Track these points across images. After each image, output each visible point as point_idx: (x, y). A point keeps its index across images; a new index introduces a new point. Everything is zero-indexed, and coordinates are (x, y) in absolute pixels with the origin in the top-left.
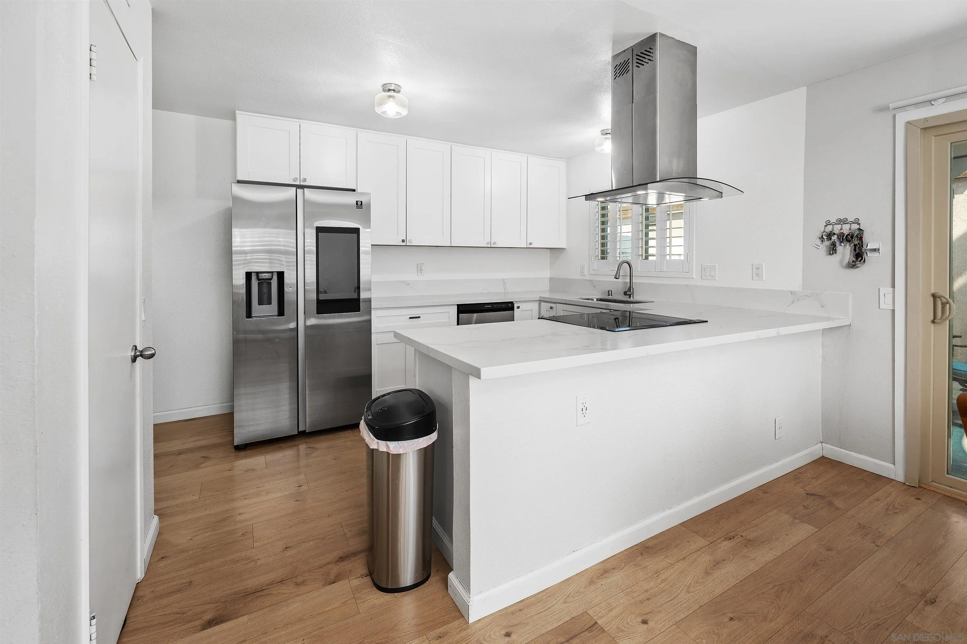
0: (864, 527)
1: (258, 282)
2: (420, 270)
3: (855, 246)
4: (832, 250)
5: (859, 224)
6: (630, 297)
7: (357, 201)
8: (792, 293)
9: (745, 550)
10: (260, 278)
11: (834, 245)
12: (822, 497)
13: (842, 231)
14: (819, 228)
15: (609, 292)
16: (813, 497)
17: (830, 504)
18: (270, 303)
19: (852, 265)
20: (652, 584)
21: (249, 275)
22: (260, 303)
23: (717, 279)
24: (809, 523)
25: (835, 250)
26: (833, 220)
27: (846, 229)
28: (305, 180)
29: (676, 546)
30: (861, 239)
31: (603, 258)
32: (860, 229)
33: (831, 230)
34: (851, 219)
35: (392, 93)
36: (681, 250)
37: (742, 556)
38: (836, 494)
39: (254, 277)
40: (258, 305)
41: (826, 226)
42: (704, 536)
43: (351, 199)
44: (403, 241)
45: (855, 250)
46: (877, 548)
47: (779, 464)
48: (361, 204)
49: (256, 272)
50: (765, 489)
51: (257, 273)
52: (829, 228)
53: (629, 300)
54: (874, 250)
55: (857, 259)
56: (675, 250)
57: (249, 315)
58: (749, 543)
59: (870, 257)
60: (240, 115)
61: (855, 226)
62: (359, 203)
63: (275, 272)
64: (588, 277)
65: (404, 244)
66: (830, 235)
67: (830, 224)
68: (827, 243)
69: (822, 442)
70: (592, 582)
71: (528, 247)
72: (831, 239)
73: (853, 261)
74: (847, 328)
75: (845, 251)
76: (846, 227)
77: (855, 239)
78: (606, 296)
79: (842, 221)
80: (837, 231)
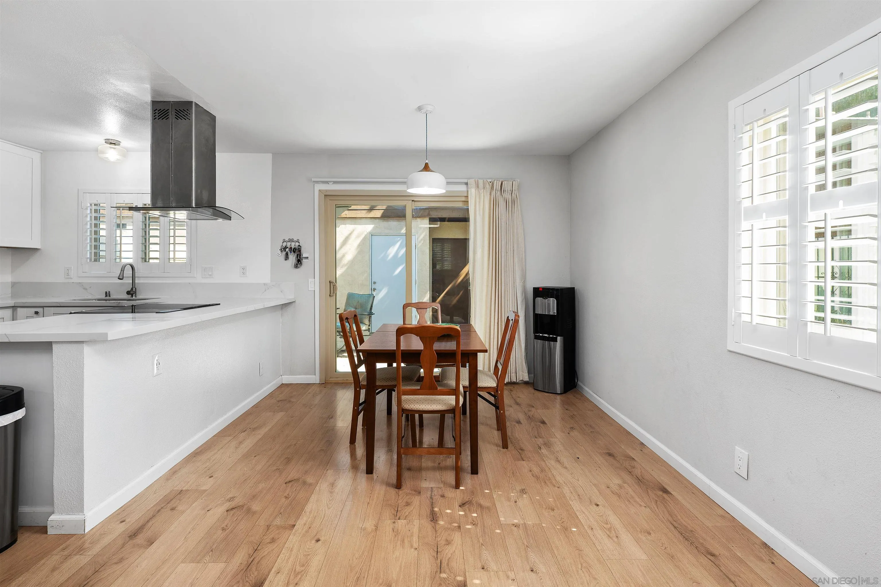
0: (305, 404)
3: (297, 255)
4: (287, 257)
5: (299, 243)
6: (132, 296)
8: (264, 284)
9: (254, 432)
11: (287, 254)
12: (286, 400)
13: (291, 246)
14: (279, 245)
15: (106, 293)
16: (281, 402)
17: (290, 401)
19: (296, 266)
20: (208, 464)
23: (214, 277)
24: (281, 411)
25: (288, 257)
26: (287, 239)
27: (293, 245)
29: (214, 446)
30: (300, 251)
31: (95, 260)
32: (299, 246)
33: (286, 245)
34: (295, 239)
36: (184, 255)
37: (253, 435)
38: (291, 397)
41: (283, 242)
42: (229, 436)
45: (297, 257)
46: (311, 409)
47: (262, 391)
50: (256, 406)
52: (284, 244)
53: (132, 299)
54: (307, 258)
55: (298, 263)
56: (178, 255)
58: (254, 429)
59: (304, 261)
61: (297, 244)
64: (76, 280)
66: (286, 247)
67: (285, 242)
68: (284, 253)
69: (281, 376)
70: (168, 479)
72: (286, 250)
73: (297, 264)
74: (294, 303)
75: (292, 258)
76: (293, 244)
77: (297, 251)
78: (103, 297)
79: (291, 240)
80: (289, 246)
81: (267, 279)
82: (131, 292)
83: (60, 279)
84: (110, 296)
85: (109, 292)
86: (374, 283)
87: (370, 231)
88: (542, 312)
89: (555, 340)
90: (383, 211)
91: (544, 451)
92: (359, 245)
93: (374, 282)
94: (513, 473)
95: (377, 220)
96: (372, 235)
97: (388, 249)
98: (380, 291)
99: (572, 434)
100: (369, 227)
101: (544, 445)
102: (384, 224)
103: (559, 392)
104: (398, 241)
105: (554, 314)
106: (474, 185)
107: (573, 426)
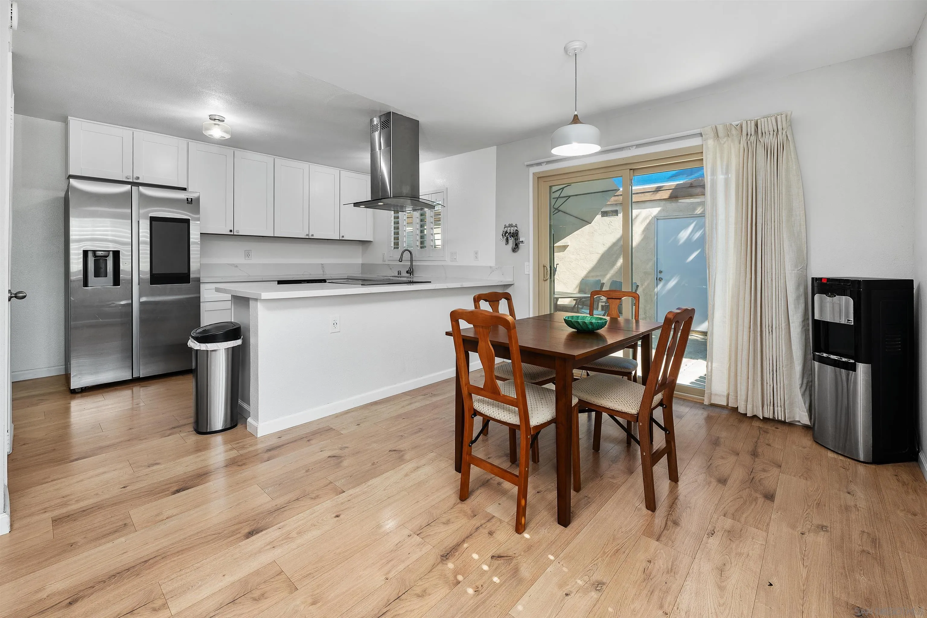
1: (94, 259)
2: (248, 255)
3: (515, 239)
4: (507, 242)
5: (517, 227)
6: (410, 275)
7: (187, 198)
8: (490, 267)
9: (429, 398)
10: (97, 255)
11: (507, 238)
14: (501, 230)
18: (106, 276)
19: (514, 251)
20: (370, 414)
21: (85, 253)
22: (96, 276)
23: (458, 261)
26: (507, 225)
27: (512, 230)
28: (138, 178)
29: (393, 400)
30: (517, 235)
31: (396, 248)
32: (517, 230)
34: (514, 224)
35: (217, 122)
37: (427, 400)
39: (90, 255)
40: (95, 277)
41: (504, 228)
42: (411, 396)
43: (182, 195)
44: (231, 231)
45: (515, 241)
48: (192, 201)
49: (92, 250)
51: (94, 252)
52: (506, 229)
54: (523, 242)
55: (516, 246)
57: (86, 284)
58: (433, 396)
59: (521, 246)
60: (73, 122)
61: (516, 228)
62: (189, 199)
63: (111, 251)
64: (387, 263)
65: (232, 233)
66: (506, 232)
67: (506, 227)
68: (505, 238)
71: (341, 239)
72: (506, 235)
73: (514, 248)
74: (513, 286)
75: (511, 241)
76: (512, 228)
77: (515, 235)
78: (397, 275)
79: (511, 226)
80: (509, 231)
81: (492, 263)
82: (410, 272)
83: (380, 262)
84: (400, 274)
85: (400, 271)
86: (660, 273)
87: (656, 215)
88: (834, 318)
89: (853, 368)
90: (671, 191)
91: (714, 542)
92: (644, 231)
93: (660, 271)
94: (617, 551)
95: (664, 202)
96: (657, 218)
97: (679, 233)
98: (668, 281)
99: (810, 538)
100: (655, 211)
101: (726, 534)
102: (672, 206)
103: (862, 458)
104: (692, 223)
105: (848, 323)
106: (712, 134)
107: (829, 525)
